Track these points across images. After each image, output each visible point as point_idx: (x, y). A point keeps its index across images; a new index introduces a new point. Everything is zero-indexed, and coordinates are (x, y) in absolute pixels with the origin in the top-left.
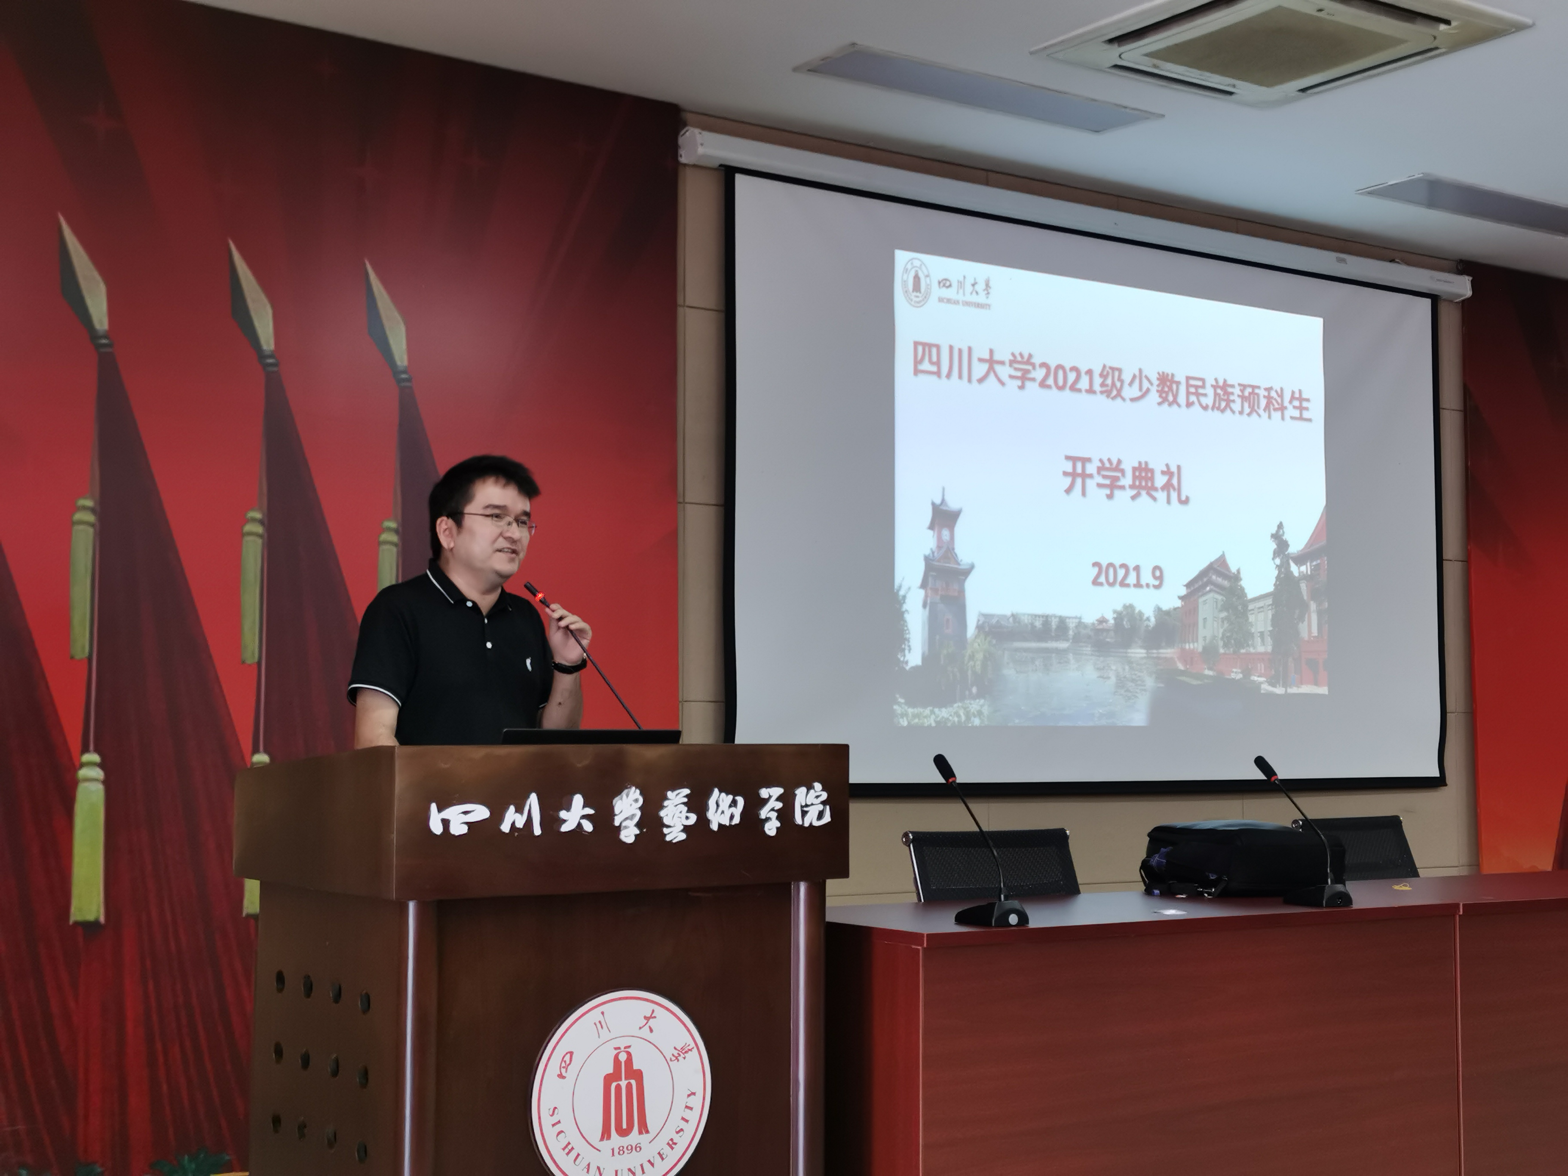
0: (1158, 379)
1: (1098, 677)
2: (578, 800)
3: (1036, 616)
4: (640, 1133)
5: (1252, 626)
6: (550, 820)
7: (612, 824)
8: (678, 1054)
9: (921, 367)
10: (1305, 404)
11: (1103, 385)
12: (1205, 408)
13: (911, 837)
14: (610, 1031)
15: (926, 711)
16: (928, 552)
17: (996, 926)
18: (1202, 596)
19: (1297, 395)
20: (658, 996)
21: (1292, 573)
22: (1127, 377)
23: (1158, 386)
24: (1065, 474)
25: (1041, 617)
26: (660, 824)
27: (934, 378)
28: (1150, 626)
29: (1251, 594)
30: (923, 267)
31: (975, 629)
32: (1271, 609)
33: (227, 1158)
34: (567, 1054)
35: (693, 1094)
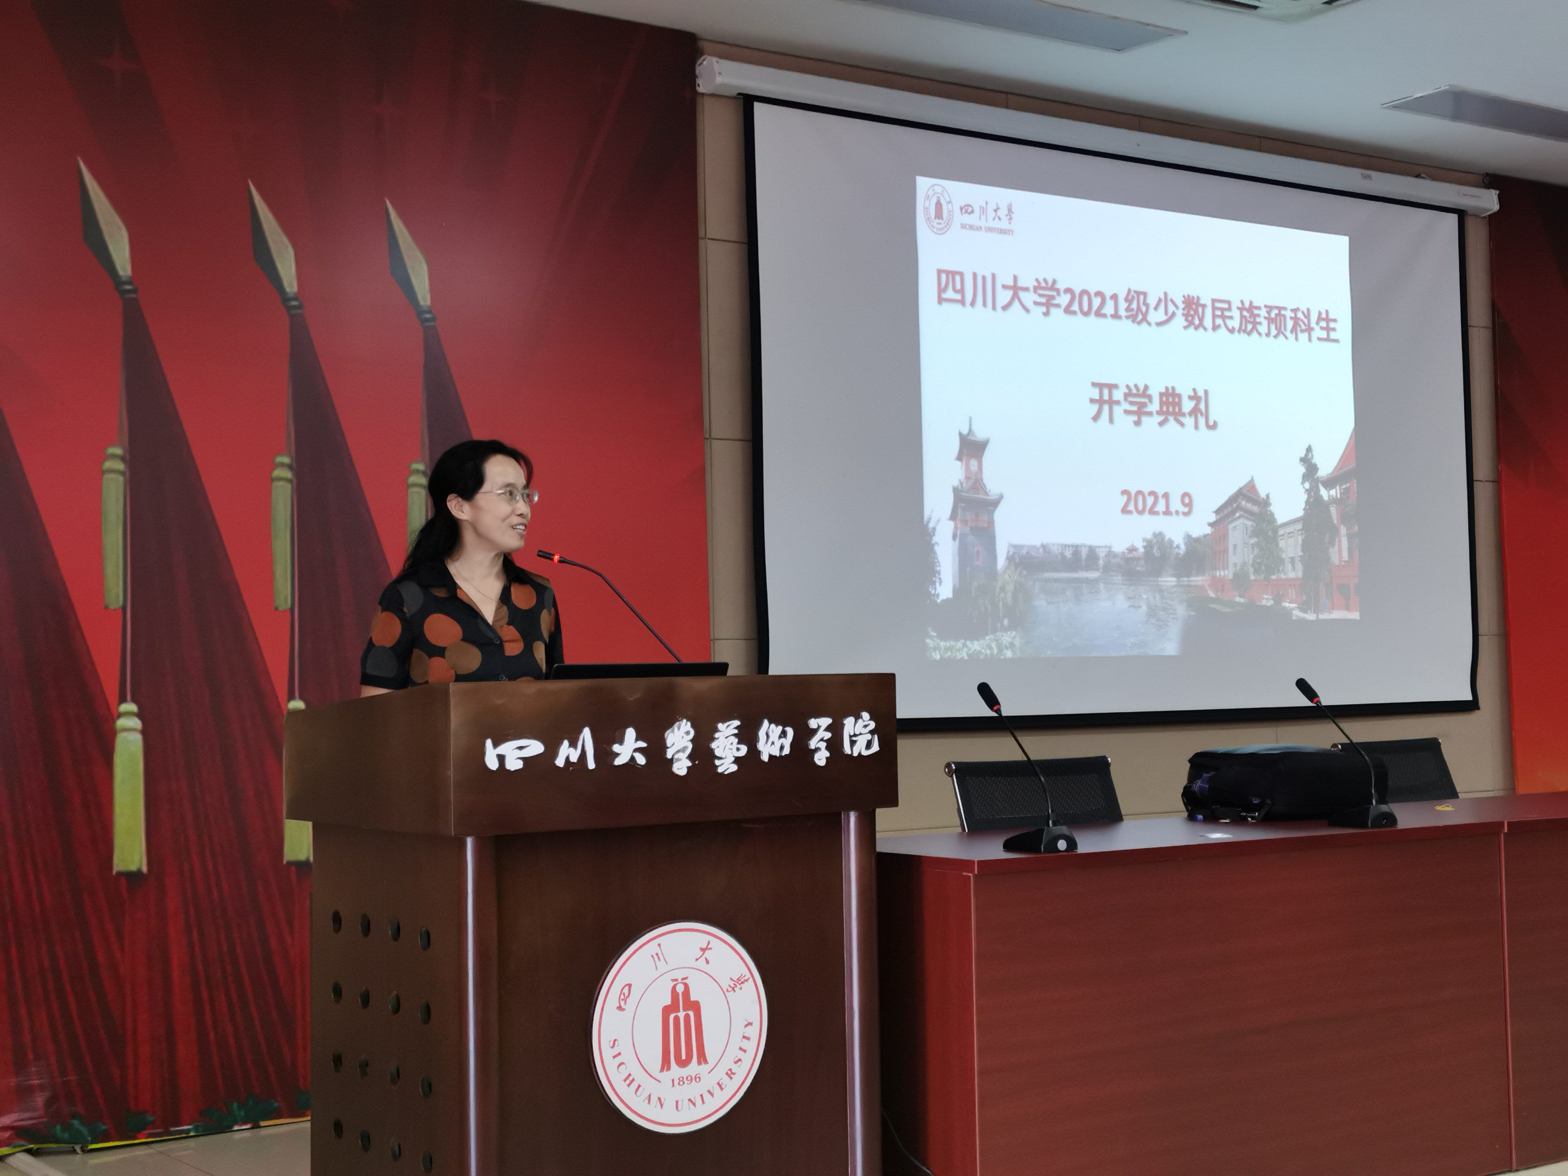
0: (1183, 302)
1: (1129, 607)
2: (630, 733)
3: (1066, 546)
4: (699, 1063)
5: (1282, 551)
6: (604, 754)
7: (665, 757)
8: (734, 984)
9: (944, 296)
10: (1332, 325)
11: (1128, 309)
12: (1231, 331)
13: (954, 768)
14: (666, 963)
15: (959, 644)
16: (956, 483)
17: (1045, 852)
18: (1232, 521)
19: (1324, 316)
20: (715, 929)
21: (1321, 497)
22: (1152, 301)
23: (1184, 309)
24: (1092, 401)
25: (1071, 547)
26: (711, 756)
27: (958, 306)
28: (1180, 554)
29: (1281, 519)
30: (945, 193)
31: (1006, 560)
32: (1302, 534)
33: (276, 1104)
34: (625, 986)
35: (750, 1024)
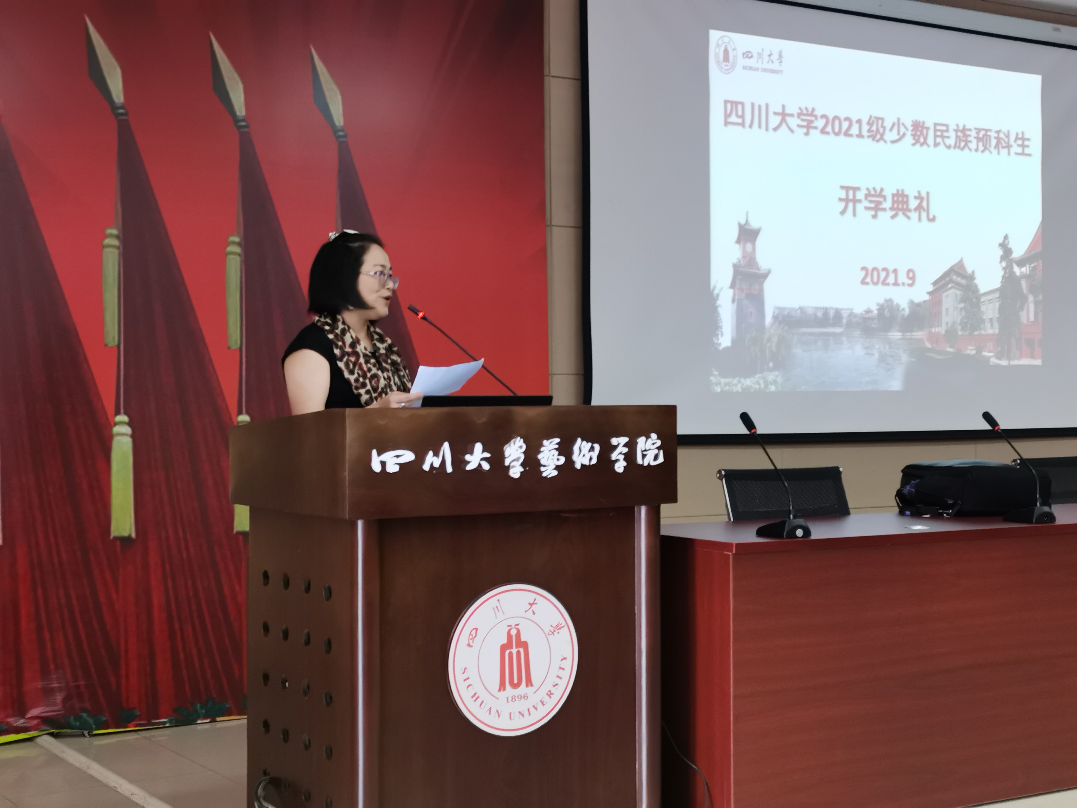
0: (912, 125)
2: (478, 447)
3: (818, 308)
4: (527, 686)
5: (983, 314)
6: (458, 462)
7: (503, 464)
8: (553, 630)
9: (729, 120)
10: (1026, 143)
11: (869, 131)
12: (949, 147)
13: (724, 474)
14: (504, 613)
15: (735, 381)
16: (735, 261)
17: (787, 538)
18: (946, 291)
19: (1020, 136)
20: (539, 590)
21: (1014, 273)
22: (888, 124)
23: (912, 131)
24: (840, 200)
25: (822, 309)
26: (538, 464)
27: (740, 128)
28: (905, 315)
29: (983, 289)
30: (731, 42)
31: (772, 318)
32: (999, 301)
33: (228, 706)
34: (474, 629)
35: (565, 658)
